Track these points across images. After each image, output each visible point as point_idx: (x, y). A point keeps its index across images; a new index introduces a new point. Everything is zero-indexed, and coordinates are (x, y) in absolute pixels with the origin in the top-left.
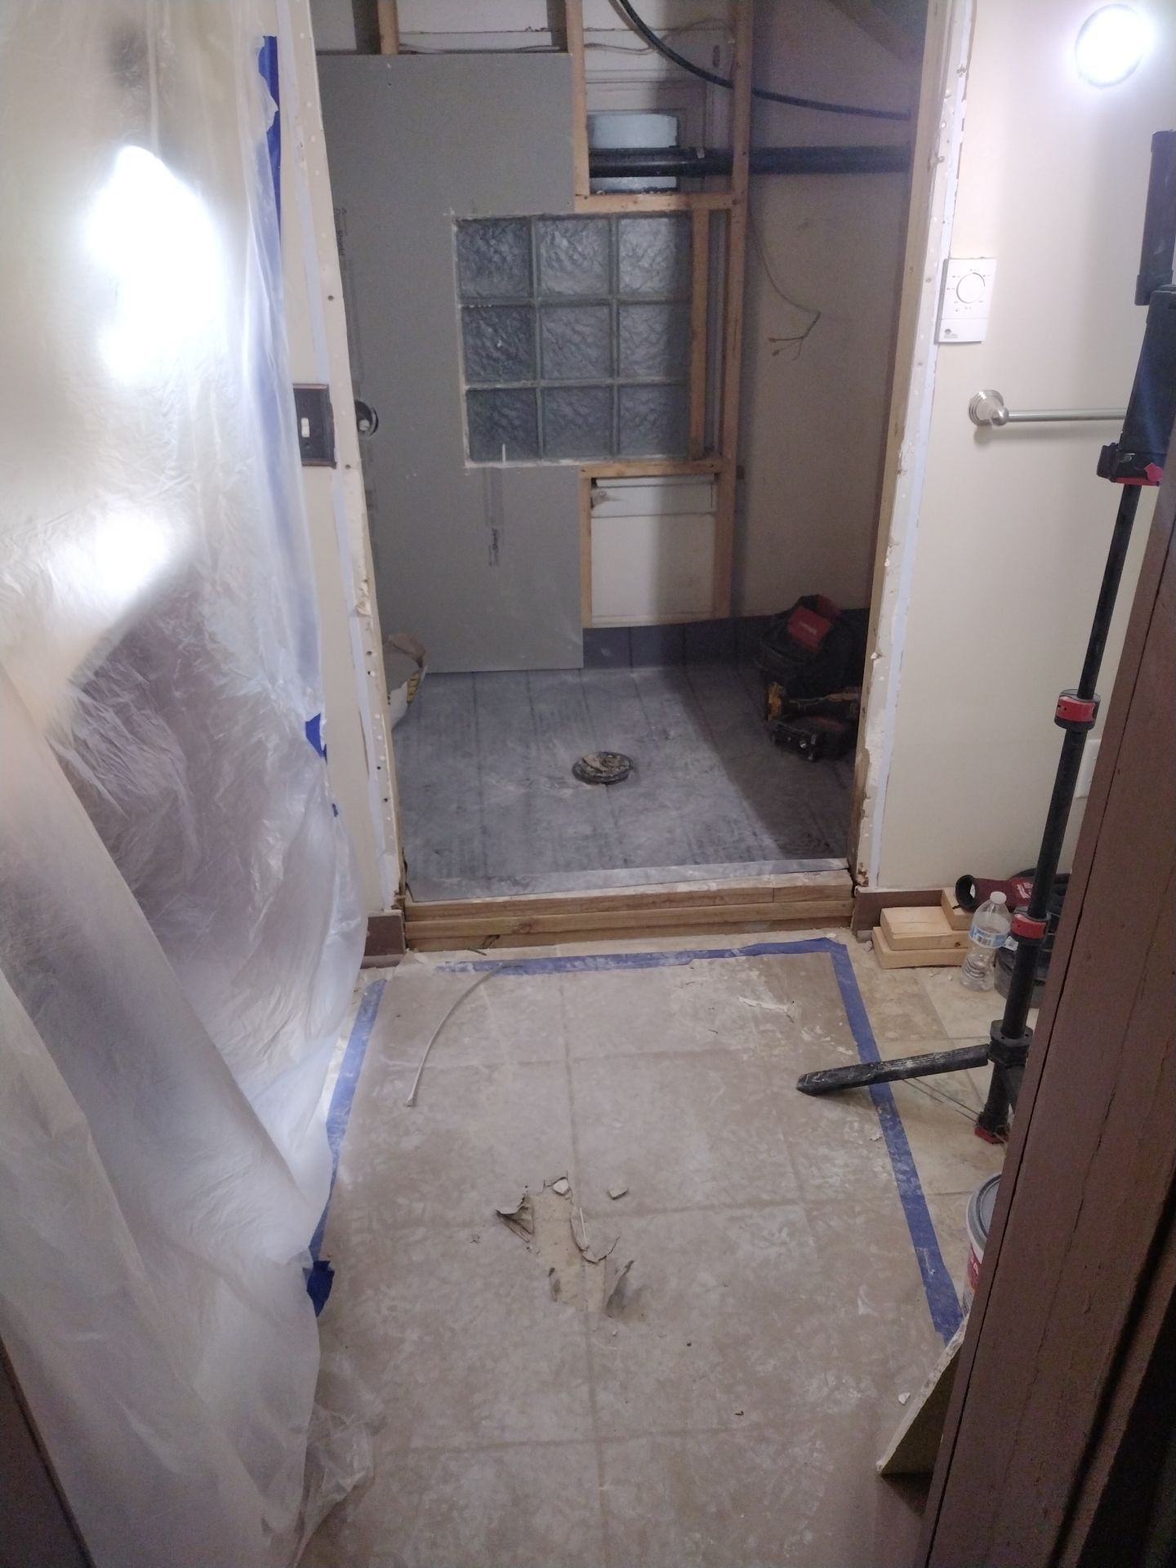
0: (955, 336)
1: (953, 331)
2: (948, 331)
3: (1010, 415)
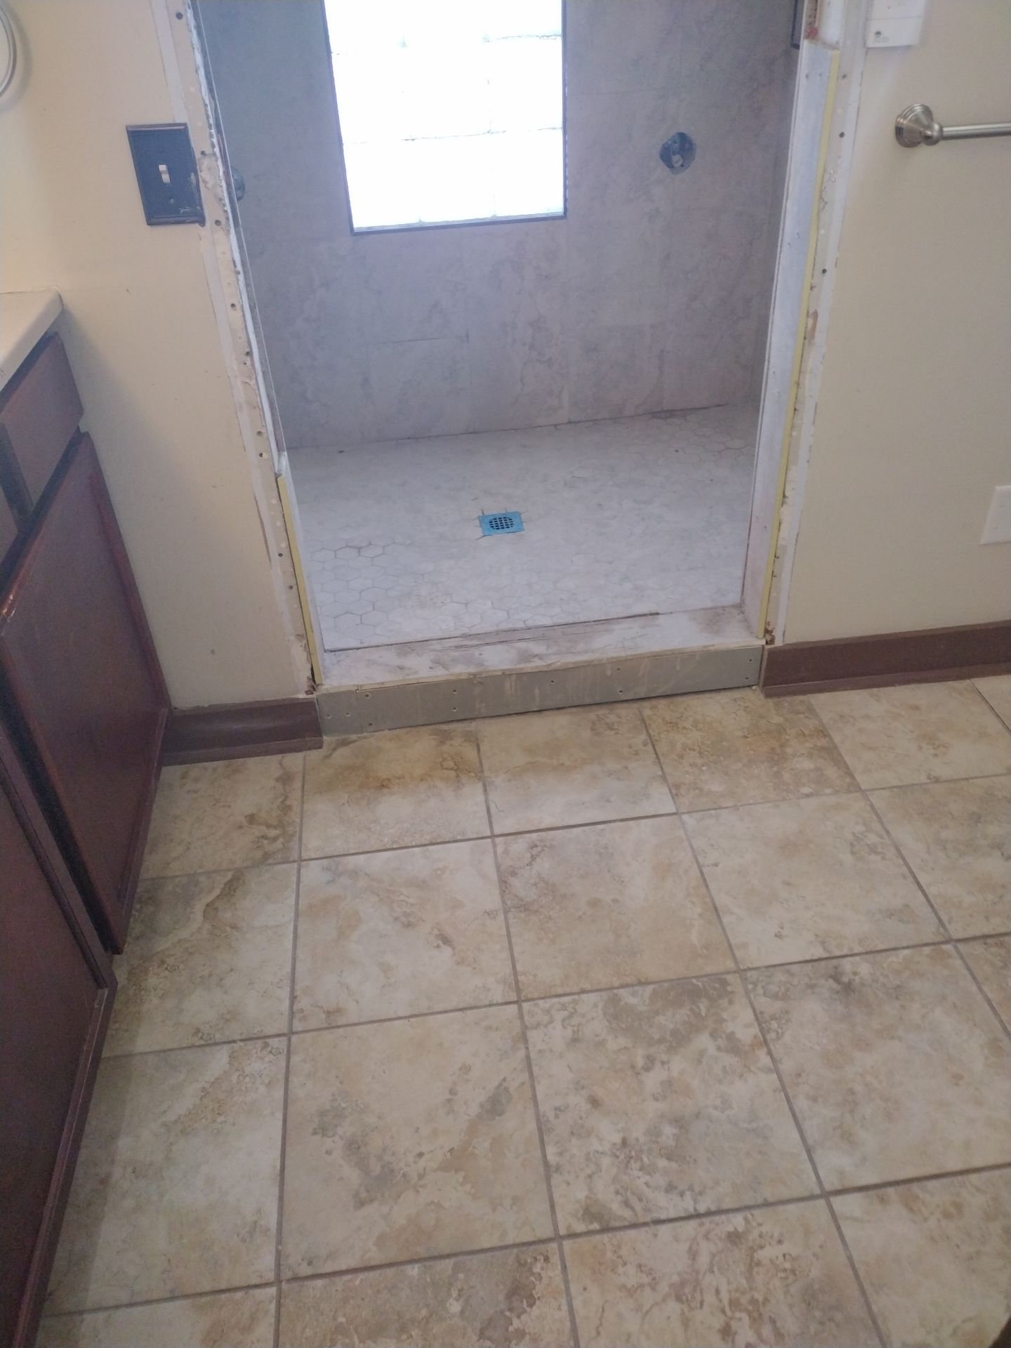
0: (885, 40)
1: (884, 33)
3: (945, 129)
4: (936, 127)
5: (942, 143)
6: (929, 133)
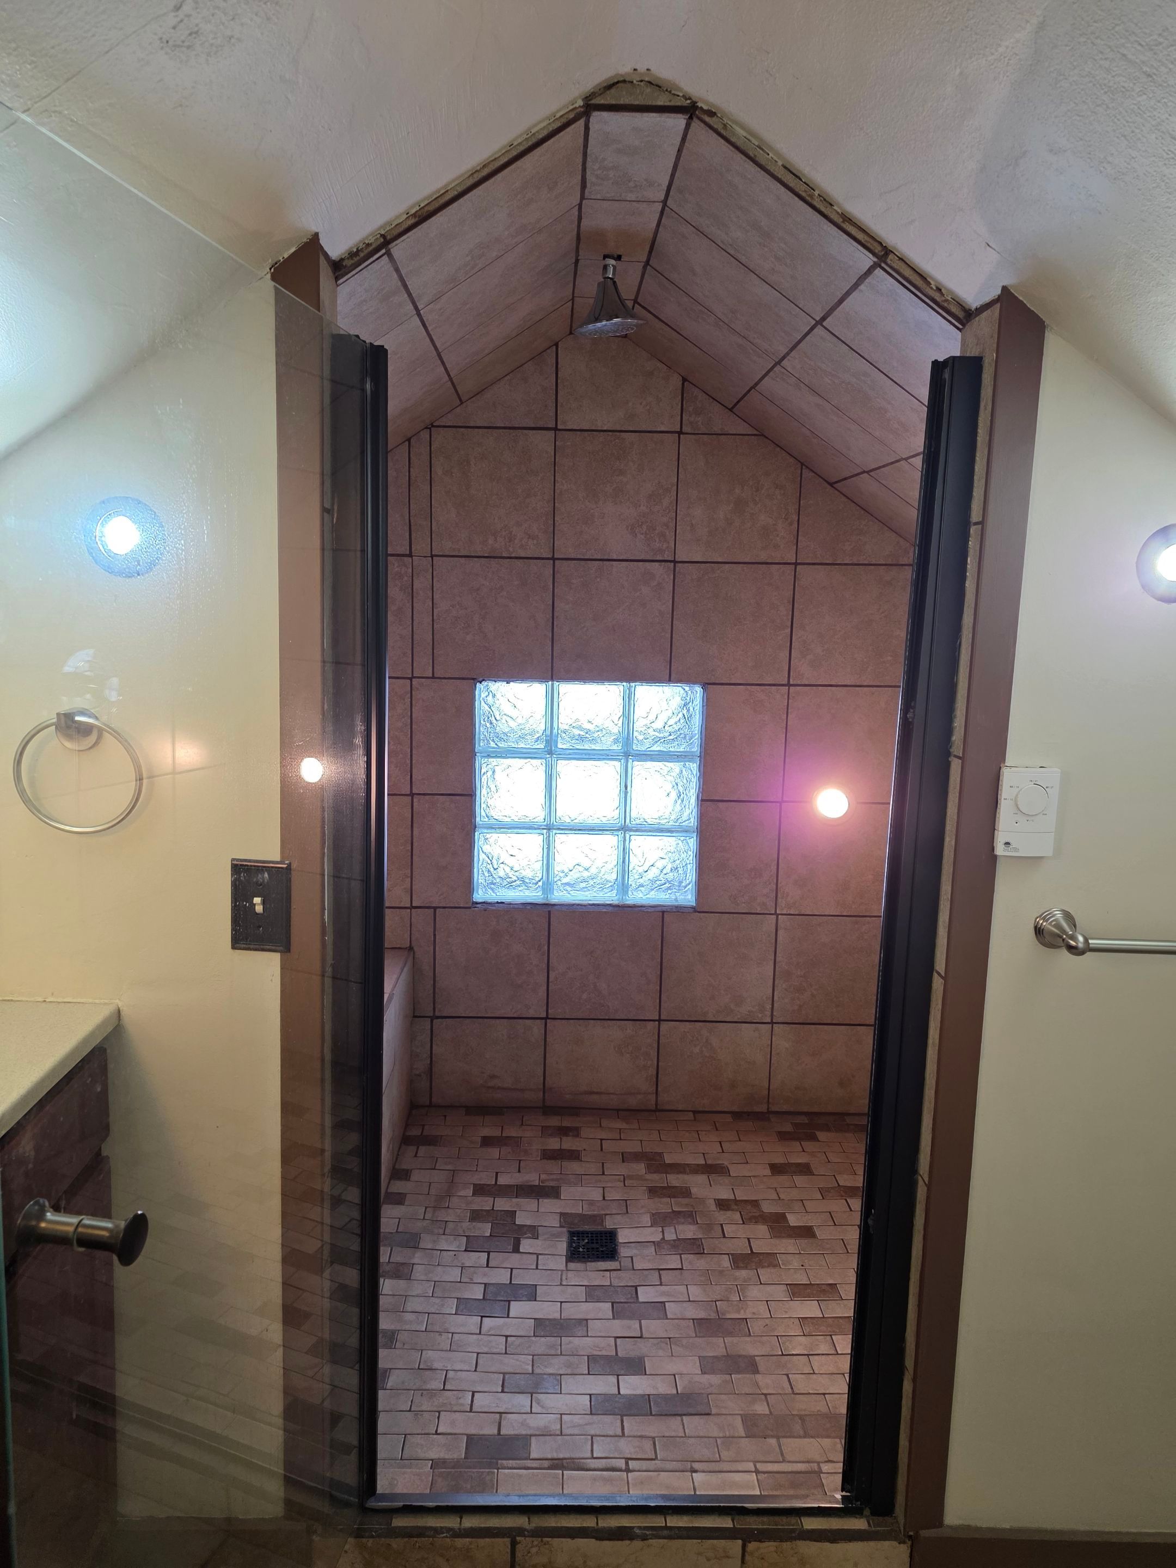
0: (1016, 850)
1: (1014, 845)
2: (1007, 844)
3: (1090, 941)
4: (1081, 939)
5: (1088, 954)
6: (1073, 943)
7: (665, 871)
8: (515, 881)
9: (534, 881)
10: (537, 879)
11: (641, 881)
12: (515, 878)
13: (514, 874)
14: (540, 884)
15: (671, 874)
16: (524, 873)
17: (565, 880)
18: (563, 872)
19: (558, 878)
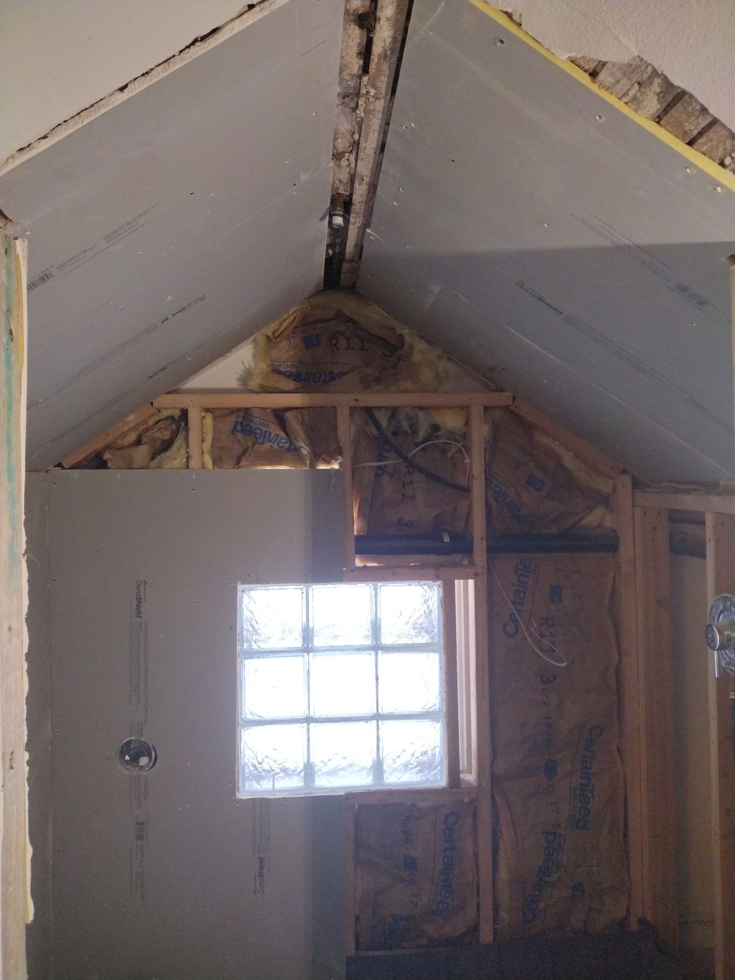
7: (416, 756)
8: (279, 773)
9: (296, 772)
10: (299, 770)
11: (395, 766)
12: (278, 771)
13: (278, 766)
14: (302, 774)
15: (421, 758)
16: (287, 765)
17: (325, 770)
18: (322, 762)
19: (318, 768)
